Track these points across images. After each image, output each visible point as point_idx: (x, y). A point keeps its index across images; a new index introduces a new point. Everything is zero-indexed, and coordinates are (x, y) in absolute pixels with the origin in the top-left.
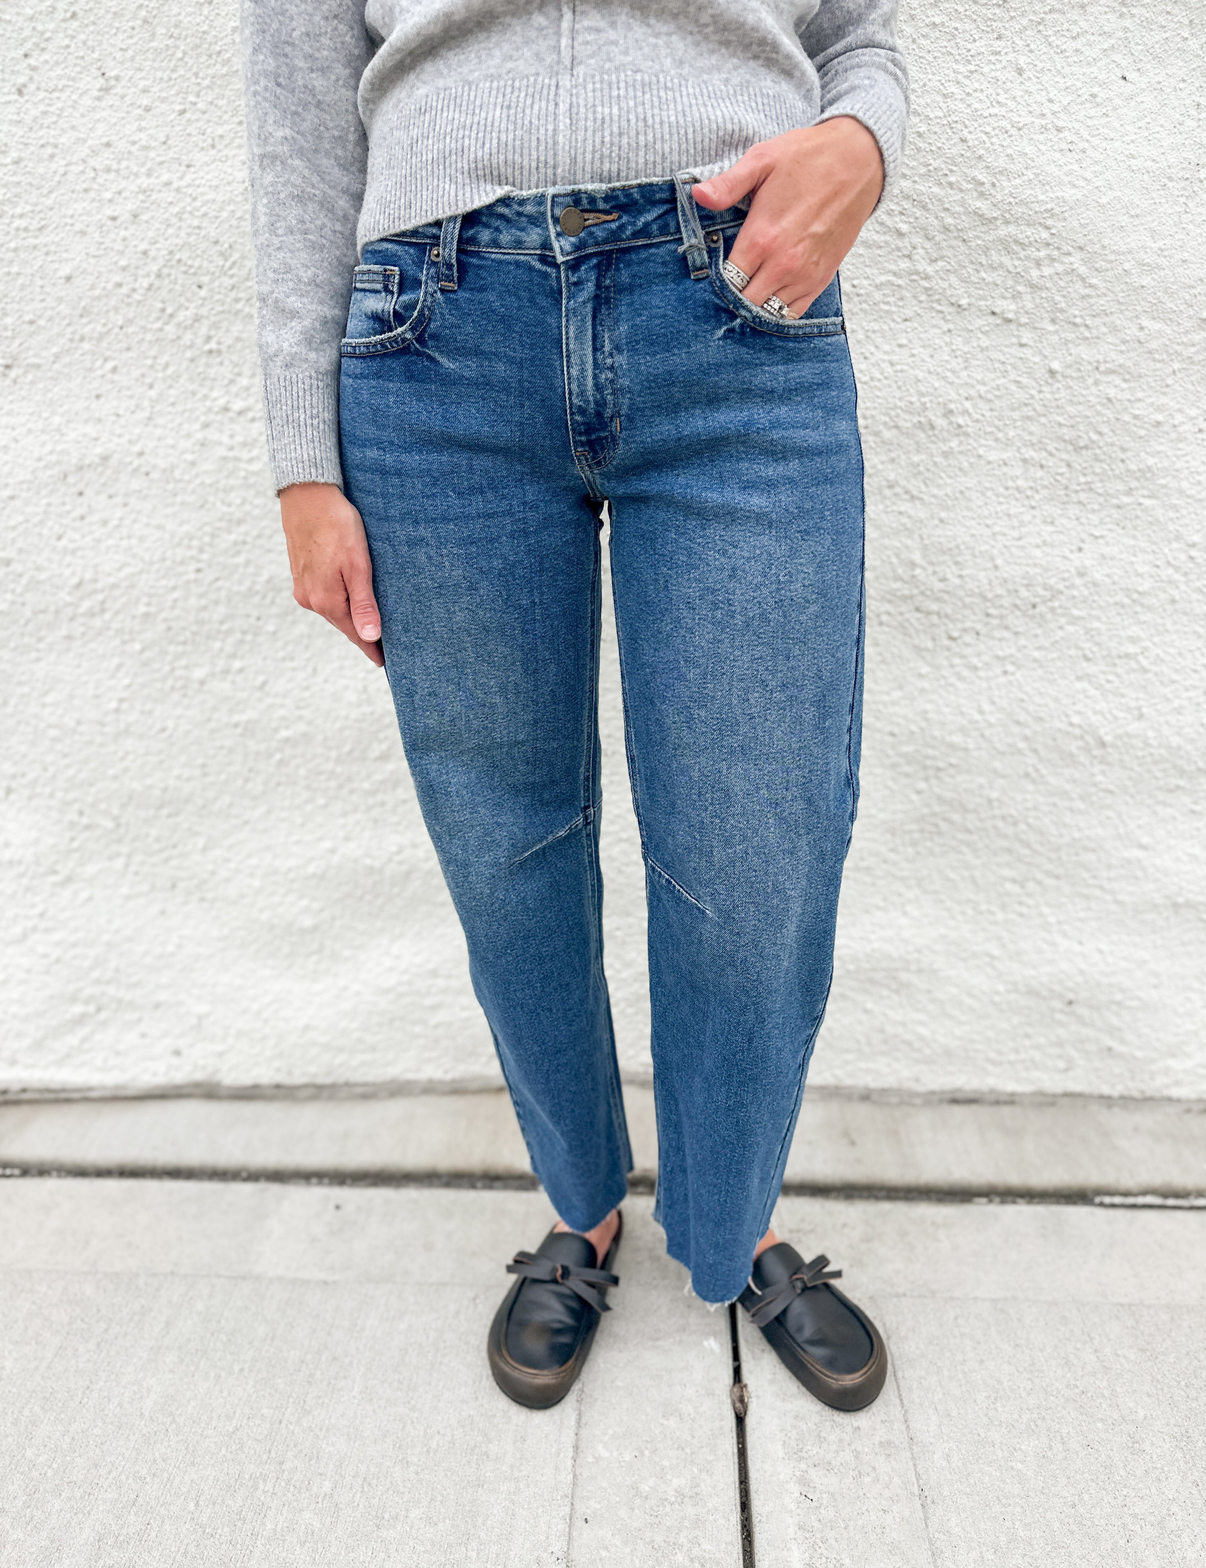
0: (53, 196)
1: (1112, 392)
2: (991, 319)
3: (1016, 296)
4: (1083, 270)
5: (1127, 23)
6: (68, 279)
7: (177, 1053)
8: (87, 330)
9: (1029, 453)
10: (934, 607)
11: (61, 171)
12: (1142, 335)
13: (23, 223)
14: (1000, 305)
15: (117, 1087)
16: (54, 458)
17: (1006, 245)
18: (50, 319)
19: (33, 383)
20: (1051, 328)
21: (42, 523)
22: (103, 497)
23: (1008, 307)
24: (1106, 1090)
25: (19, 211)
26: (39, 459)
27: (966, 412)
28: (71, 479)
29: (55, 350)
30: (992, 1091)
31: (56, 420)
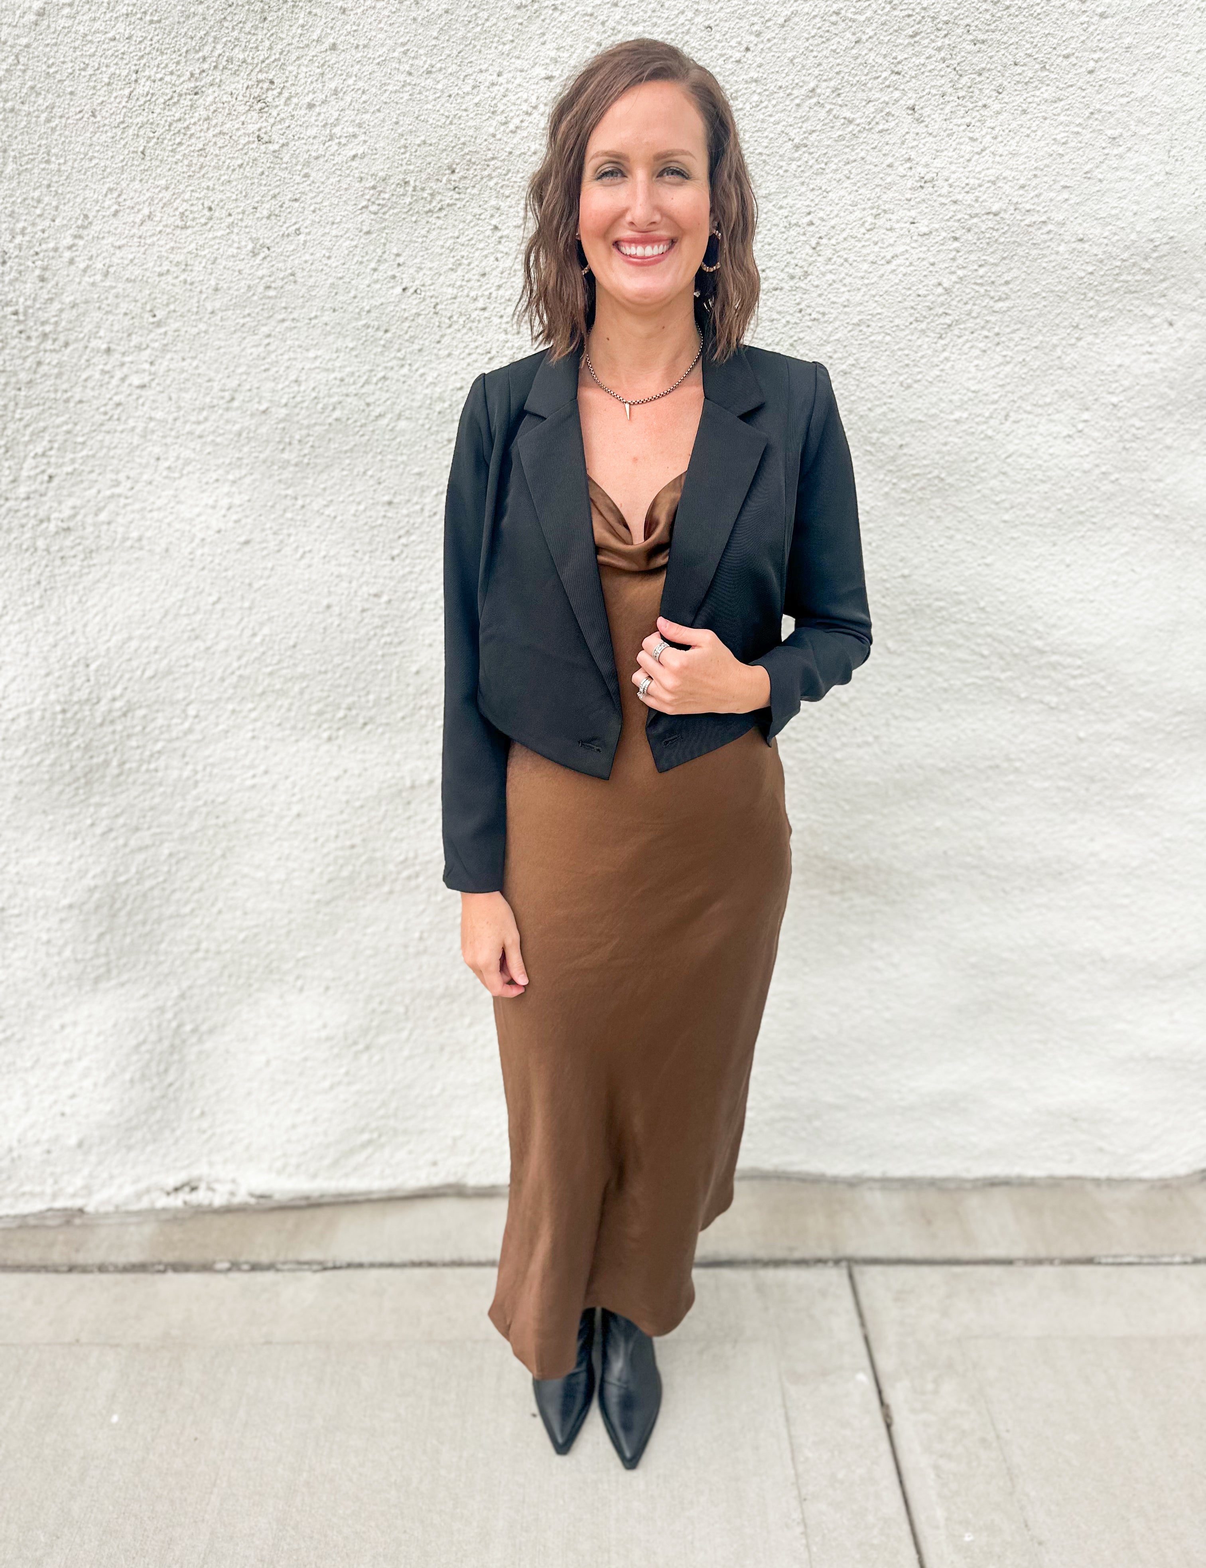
0: (410, 623)
1: (1117, 750)
2: (1041, 706)
3: (1059, 694)
4: (1103, 683)
5: (1136, 539)
6: (418, 673)
7: (435, 1164)
8: (425, 703)
9: (1062, 783)
10: (994, 873)
11: (418, 607)
12: (1139, 720)
13: (388, 639)
14: (1047, 698)
15: (391, 1191)
16: (393, 781)
17: (1054, 666)
18: (401, 696)
19: (383, 733)
20: (1081, 712)
21: (380, 823)
22: (425, 805)
23: (1054, 700)
24: (1097, 1173)
25: (386, 631)
26: (383, 782)
27: (1021, 760)
28: (404, 794)
29: (400, 715)
30: (1019, 1177)
31: (397, 757)
